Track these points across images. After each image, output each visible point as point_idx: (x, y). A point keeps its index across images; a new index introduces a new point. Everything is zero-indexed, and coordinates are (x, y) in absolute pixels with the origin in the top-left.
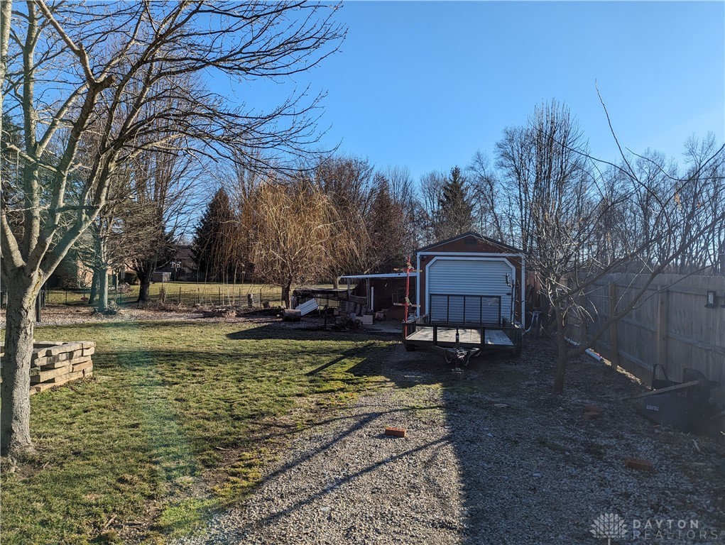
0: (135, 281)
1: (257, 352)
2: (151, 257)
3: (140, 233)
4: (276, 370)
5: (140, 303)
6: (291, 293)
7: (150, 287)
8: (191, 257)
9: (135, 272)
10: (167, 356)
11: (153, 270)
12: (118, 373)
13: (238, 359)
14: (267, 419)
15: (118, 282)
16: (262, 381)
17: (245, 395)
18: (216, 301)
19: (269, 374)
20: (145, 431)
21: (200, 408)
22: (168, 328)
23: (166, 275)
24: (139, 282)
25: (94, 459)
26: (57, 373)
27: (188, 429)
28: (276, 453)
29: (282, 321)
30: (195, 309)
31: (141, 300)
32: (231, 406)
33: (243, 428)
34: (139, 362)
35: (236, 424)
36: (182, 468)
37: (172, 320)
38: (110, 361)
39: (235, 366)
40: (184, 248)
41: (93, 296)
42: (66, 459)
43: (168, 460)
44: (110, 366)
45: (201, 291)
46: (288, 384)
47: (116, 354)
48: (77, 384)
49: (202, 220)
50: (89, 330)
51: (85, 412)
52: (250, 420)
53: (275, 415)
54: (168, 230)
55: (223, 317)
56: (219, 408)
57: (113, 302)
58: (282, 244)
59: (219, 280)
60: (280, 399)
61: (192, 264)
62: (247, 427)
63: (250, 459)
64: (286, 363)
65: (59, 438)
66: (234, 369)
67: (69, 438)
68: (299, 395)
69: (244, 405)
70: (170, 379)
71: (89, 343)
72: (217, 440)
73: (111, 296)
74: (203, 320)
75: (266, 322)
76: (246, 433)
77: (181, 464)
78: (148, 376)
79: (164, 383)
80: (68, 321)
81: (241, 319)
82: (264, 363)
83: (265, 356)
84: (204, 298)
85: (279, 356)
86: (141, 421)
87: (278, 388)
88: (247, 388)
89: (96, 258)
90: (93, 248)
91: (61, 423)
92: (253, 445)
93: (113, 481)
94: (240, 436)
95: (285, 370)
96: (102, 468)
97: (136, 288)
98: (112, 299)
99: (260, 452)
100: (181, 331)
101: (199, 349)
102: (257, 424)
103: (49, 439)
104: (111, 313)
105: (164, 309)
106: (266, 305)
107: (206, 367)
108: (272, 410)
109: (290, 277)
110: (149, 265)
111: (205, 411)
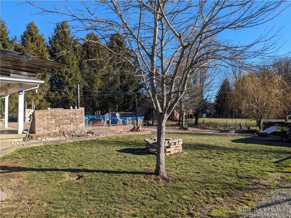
0: (193, 117)
1: (246, 149)
2: (199, 108)
3: (195, 99)
4: (257, 158)
5: (196, 126)
6: (261, 123)
7: (199, 119)
8: (214, 108)
9: (193, 114)
10: (207, 147)
11: (199, 113)
12: (190, 152)
13: (238, 151)
14: (254, 180)
15: (187, 117)
16: (250, 163)
17: (243, 168)
18: (225, 126)
19: (254, 160)
20: (202, 175)
21: (223, 170)
22: (207, 136)
23: (204, 115)
24: (195, 118)
25: (185, 183)
26: (171, 149)
27: (219, 178)
28: (261, 197)
29: (257, 136)
30: (216, 129)
31: (196, 125)
32: (237, 171)
33: (244, 183)
34: (197, 148)
35: (240, 180)
36: (218, 194)
37: (208, 133)
38: (187, 147)
39: (237, 154)
40: (211, 104)
41: (179, 123)
42: (176, 181)
43: (212, 189)
44: (187, 149)
45: (219, 122)
46: (264, 166)
47: (189, 145)
48: (177, 154)
49: (218, 93)
50: (179, 135)
51: (181, 164)
52: (247, 179)
53: (259, 179)
54: (205, 98)
55: (229, 132)
56: (232, 172)
57: (186, 125)
58: (256, 100)
59: (227, 117)
60: (260, 172)
61: (214, 111)
62: (245, 182)
63: (248, 197)
64: (262, 155)
65: (173, 173)
66: (236, 155)
67: (176, 173)
68: (270, 172)
69: (243, 172)
70: (210, 157)
71: (181, 140)
72: (232, 185)
73: (185, 123)
74: (220, 133)
75: (250, 136)
76: (245, 185)
77: (218, 192)
78: (201, 154)
79: (207, 158)
80: (172, 131)
81: (237, 134)
82: (251, 154)
83: (251, 151)
84: (220, 124)
85: (258, 152)
86: (200, 171)
87: (259, 167)
88: (243, 165)
89: (181, 109)
90: (179, 106)
91: (174, 167)
92: (249, 191)
93: (193, 193)
94: (242, 186)
95: (262, 159)
96: (188, 187)
97: (194, 120)
98: (186, 124)
99: (253, 195)
100: (212, 138)
101: (220, 146)
102: (250, 181)
103: (170, 172)
104: (185, 129)
105: (204, 128)
106: (249, 128)
107: (224, 153)
108: (257, 177)
109: (261, 115)
110: (198, 111)
111: (226, 172)
